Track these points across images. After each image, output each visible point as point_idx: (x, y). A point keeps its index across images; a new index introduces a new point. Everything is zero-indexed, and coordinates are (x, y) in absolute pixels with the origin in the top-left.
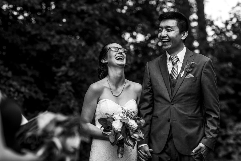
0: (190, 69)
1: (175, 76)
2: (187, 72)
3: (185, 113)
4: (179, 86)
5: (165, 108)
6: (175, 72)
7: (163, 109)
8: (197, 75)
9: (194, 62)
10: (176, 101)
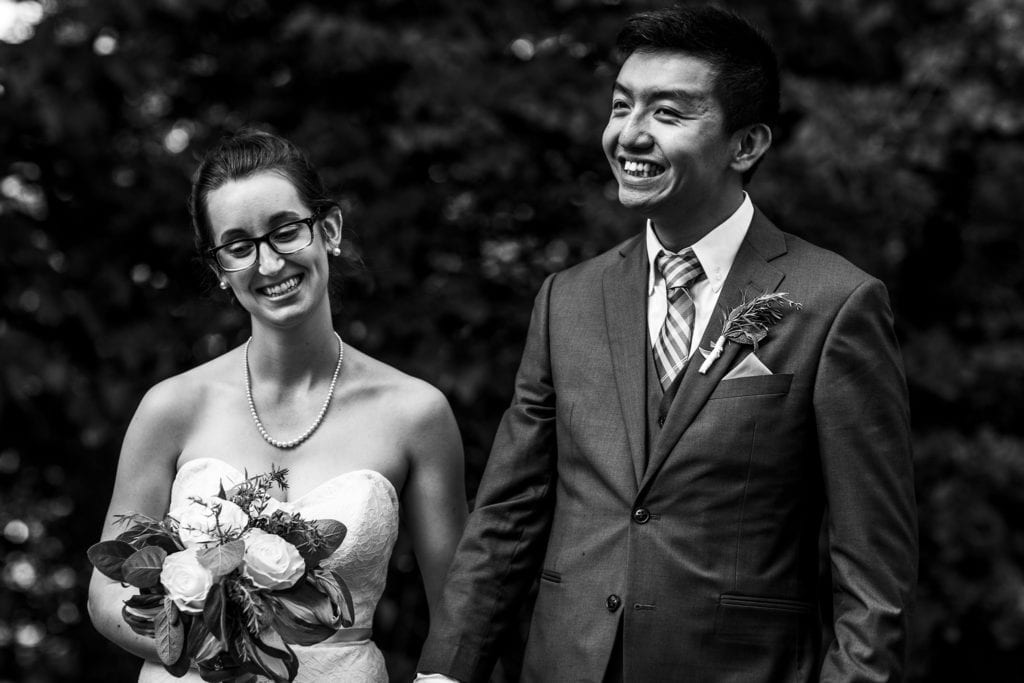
0: (753, 330)
1: (672, 363)
2: (735, 346)
3: (706, 574)
4: (686, 421)
5: (601, 534)
6: (673, 342)
7: (593, 537)
8: (794, 366)
9: (780, 295)
10: (666, 503)
